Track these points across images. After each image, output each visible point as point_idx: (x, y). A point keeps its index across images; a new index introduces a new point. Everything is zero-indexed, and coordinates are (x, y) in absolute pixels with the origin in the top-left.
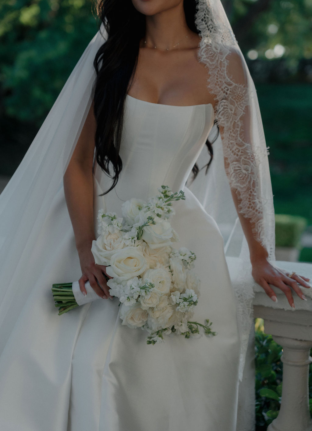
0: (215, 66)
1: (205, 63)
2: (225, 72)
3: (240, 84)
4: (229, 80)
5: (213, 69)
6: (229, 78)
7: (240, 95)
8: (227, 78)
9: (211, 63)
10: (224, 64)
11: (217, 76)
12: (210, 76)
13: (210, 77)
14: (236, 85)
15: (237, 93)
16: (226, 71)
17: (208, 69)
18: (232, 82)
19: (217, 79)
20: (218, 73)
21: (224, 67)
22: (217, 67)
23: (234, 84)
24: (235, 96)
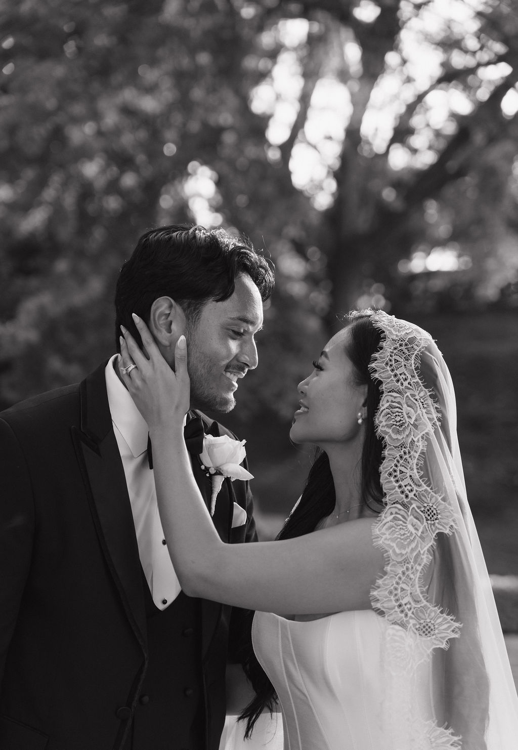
0: (404, 558)
1: (387, 548)
2: (418, 574)
3: (435, 606)
4: (418, 592)
5: (399, 563)
6: (419, 587)
7: (430, 624)
8: (417, 586)
9: (398, 551)
10: (422, 559)
11: (400, 578)
12: (385, 575)
13: (385, 577)
14: (428, 604)
15: (426, 619)
16: (421, 573)
17: (389, 560)
18: (421, 596)
19: (398, 583)
20: (404, 573)
21: (420, 565)
22: (406, 561)
23: (425, 603)
24: (420, 624)
